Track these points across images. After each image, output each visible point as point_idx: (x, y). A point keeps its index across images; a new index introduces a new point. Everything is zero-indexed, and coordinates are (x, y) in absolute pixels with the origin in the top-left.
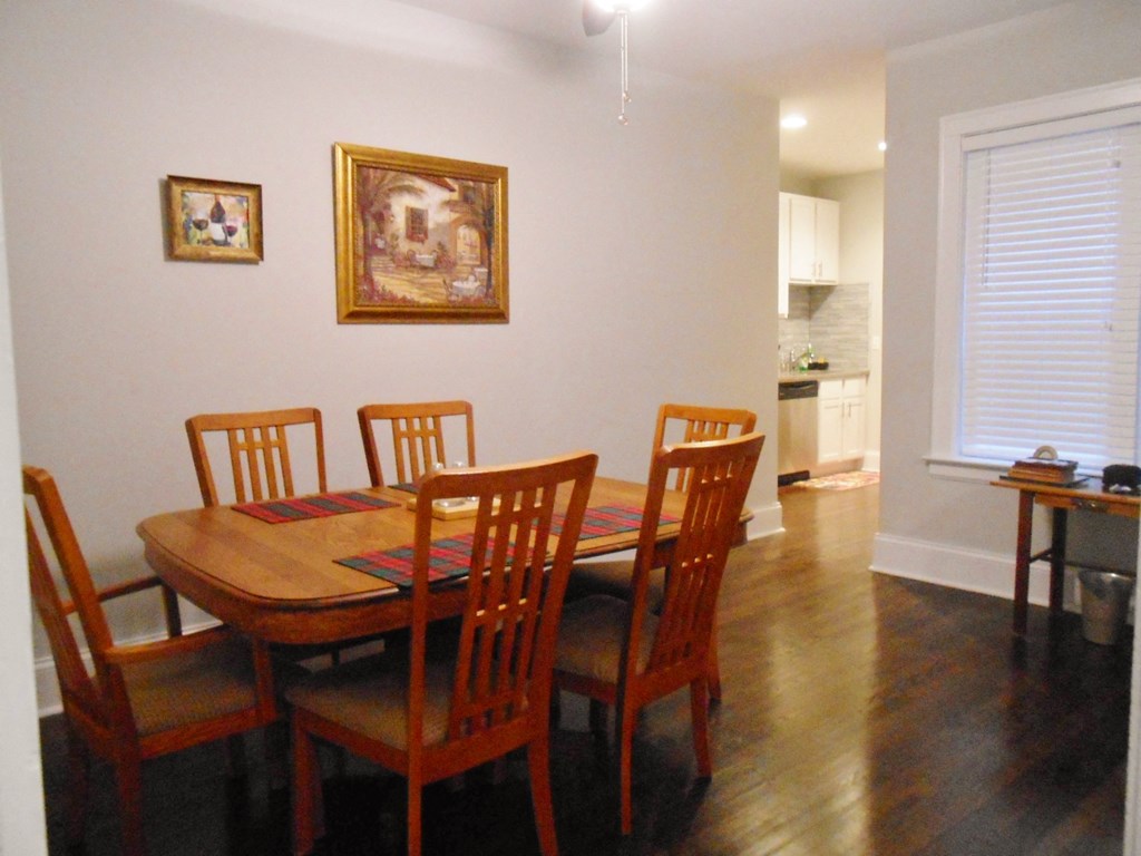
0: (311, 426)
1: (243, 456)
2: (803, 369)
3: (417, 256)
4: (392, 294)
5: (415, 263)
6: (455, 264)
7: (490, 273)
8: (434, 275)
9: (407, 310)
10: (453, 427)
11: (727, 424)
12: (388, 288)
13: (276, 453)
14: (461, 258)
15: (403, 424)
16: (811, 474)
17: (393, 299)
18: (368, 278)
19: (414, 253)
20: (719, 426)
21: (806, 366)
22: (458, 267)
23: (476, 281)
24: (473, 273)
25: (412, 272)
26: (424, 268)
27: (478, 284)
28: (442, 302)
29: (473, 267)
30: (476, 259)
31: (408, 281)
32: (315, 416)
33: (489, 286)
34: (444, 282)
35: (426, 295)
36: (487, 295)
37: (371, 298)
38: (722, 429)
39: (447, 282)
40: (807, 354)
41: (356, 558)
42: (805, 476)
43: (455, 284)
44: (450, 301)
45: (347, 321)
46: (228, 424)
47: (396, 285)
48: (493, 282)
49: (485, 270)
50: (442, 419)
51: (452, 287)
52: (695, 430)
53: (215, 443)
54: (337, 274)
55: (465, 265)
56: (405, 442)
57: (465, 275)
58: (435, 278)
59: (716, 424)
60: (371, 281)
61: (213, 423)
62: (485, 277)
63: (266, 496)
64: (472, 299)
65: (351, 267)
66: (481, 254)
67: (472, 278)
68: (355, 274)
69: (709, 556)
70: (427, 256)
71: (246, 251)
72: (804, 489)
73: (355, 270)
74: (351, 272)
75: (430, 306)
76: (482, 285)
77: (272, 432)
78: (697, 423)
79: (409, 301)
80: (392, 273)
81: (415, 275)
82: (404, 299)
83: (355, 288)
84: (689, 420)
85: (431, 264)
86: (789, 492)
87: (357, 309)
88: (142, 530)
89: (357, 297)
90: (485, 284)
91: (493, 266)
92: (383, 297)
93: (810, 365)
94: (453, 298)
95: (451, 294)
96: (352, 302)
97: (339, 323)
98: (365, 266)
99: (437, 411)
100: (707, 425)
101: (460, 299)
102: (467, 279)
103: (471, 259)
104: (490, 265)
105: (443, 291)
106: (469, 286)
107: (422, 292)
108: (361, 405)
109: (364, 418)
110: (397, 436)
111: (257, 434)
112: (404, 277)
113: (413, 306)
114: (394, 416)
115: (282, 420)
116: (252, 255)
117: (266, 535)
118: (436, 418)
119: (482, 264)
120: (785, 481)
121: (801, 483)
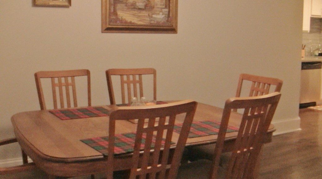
0: (86, 77)
1: (57, 89)
2: (316, 56)
3: (137, 4)
4: (125, 20)
5: (136, 7)
6: (154, 7)
7: (169, 12)
8: (144, 12)
9: (132, 27)
10: (147, 79)
11: (270, 85)
12: (124, 17)
13: (70, 88)
14: (157, 5)
15: (125, 78)
16: (317, 103)
17: (126, 22)
18: (115, 13)
19: (136, 3)
20: (266, 85)
21: (317, 54)
22: (155, 9)
23: (163, 14)
24: (161, 11)
25: (135, 11)
26: (140, 9)
27: (163, 16)
28: (147, 24)
29: (162, 8)
30: (163, 5)
31: (133, 15)
32: (87, 73)
33: (169, 16)
34: (149, 15)
35: (140, 21)
36: (167, 21)
37: (116, 22)
38: (267, 87)
39: (150, 15)
40: (318, 49)
41: (91, 140)
42: (314, 104)
43: (154, 16)
44: (151, 24)
45: (106, 31)
46: (51, 75)
47: (127, 16)
48: (171, 15)
49: (167, 10)
50: (143, 76)
51: (152, 17)
52: (256, 86)
53: (46, 83)
54: (102, 12)
55: (158, 8)
56: (126, 86)
57: (158, 12)
58: (144, 13)
59: (265, 84)
60: (116, 14)
61: (45, 75)
62: (167, 13)
63: (66, 107)
64: (161, 23)
65: (108, 9)
66: (166, 2)
67: (161, 13)
68: (110, 12)
69: (251, 148)
70: (141, 4)
71: (64, 2)
72: (313, 110)
73: (110, 9)
74: (108, 11)
75: (142, 25)
76: (166, 17)
77: (70, 79)
78: (256, 83)
79: (133, 23)
80: (126, 11)
81: (136, 12)
82: (131, 22)
83: (109, 17)
84: (253, 82)
85: (143, 8)
86: (304, 112)
87: (110, 26)
88: (13, 119)
89: (110, 21)
90: (167, 16)
91: (171, 8)
92: (121, 21)
93: (319, 54)
94: (152, 22)
95: (152, 20)
96: (108, 24)
97: (102, 32)
98: (114, 7)
99: (140, 72)
100: (261, 84)
101: (155, 22)
102: (159, 14)
103: (161, 5)
104: (169, 7)
105: (148, 19)
106: (160, 17)
107: (139, 19)
108: (107, 69)
109: (108, 74)
110: (122, 82)
111: (63, 80)
112: (131, 13)
113: (135, 26)
114: (121, 74)
115: (74, 74)
116: (67, 4)
117: (58, 125)
118: (140, 75)
119: (166, 7)
120: (303, 106)
121: (312, 108)
